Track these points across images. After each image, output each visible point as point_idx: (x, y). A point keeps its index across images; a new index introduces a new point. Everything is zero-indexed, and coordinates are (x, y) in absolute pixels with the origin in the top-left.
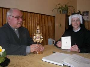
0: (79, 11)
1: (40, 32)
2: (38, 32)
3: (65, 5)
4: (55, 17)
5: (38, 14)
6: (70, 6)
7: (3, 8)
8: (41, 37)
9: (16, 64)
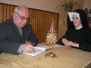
0: (86, 8)
1: (54, 31)
2: (52, 31)
3: (70, 2)
4: (58, 14)
5: (41, 10)
6: (75, 3)
7: (4, 4)
8: (56, 36)
9: (6, 59)
